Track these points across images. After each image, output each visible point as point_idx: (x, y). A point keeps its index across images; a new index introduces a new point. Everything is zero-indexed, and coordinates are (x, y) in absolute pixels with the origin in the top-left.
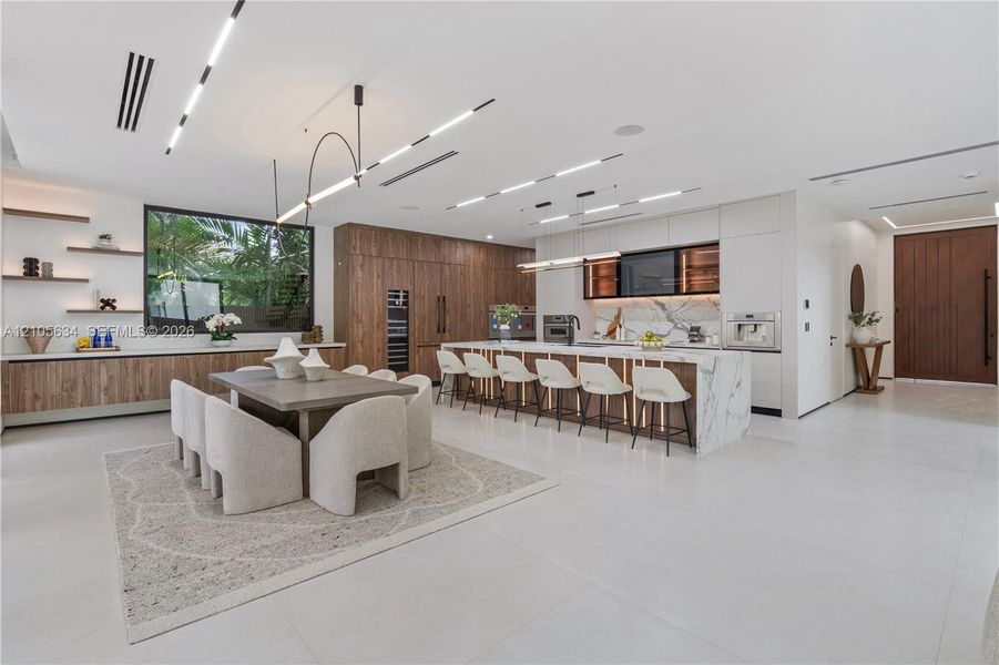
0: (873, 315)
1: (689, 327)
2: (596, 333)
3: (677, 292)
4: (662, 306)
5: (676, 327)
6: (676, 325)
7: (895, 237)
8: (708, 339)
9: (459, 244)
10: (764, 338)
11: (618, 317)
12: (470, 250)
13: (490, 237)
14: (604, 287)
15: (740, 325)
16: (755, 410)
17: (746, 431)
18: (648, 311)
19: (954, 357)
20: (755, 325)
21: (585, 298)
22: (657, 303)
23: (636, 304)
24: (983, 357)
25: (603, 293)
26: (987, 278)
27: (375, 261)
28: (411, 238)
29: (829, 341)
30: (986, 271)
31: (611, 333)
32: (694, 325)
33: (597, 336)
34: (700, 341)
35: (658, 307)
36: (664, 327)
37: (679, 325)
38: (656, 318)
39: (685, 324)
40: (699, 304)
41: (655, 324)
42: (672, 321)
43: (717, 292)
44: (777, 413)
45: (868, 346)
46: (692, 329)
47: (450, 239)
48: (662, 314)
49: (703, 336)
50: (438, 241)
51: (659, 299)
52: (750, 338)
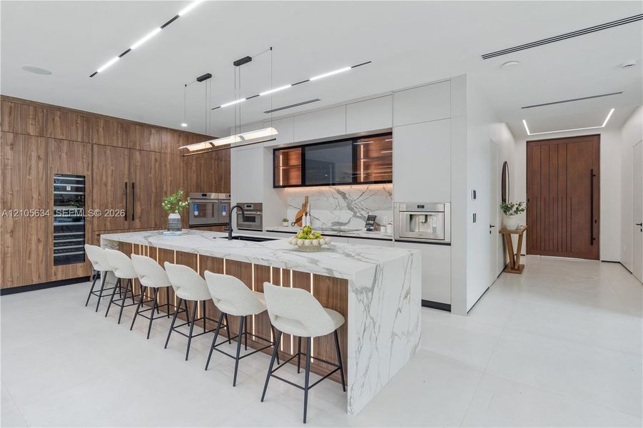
0: (520, 205)
1: (367, 216)
2: (285, 220)
3: (355, 181)
4: (343, 195)
5: (355, 215)
6: (355, 213)
7: (527, 142)
8: (382, 229)
9: (153, 131)
10: (434, 229)
11: (305, 205)
12: (167, 138)
13: (184, 125)
14: (295, 176)
15: (411, 216)
16: (426, 304)
17: (416, 347)
18: (332, 200)
19: (569, 239)
20: (426, 216)
21: (275, 187)
22: (339, 192)
23: (321, 193)
24: (590, 238)
25: (293, 182)
26: (592, 176)
27: (33, 140)
28: (89, 120)
29: (489, 229)
30: (592, 170)
31: (299, 220)
32: (370, 214)
33: (285, 224)
34: (376, 229)
35: (339, 197)
36: (345, 215)
37: (358, 214)
38: (338, 207)
39: (363, 212)
40: (375, 193)
41: (337, 212)
42: (351, 209)
43: (390, 182)
44: (446, 308)
45: (515, 232)
46: (370, 218)
47: (142, 125)
48: (343, 203)
49: (379, 225)
50: (126, 126)
51: (342, 188)
52: (421, 230)
